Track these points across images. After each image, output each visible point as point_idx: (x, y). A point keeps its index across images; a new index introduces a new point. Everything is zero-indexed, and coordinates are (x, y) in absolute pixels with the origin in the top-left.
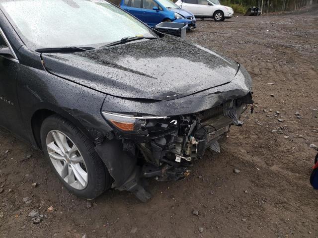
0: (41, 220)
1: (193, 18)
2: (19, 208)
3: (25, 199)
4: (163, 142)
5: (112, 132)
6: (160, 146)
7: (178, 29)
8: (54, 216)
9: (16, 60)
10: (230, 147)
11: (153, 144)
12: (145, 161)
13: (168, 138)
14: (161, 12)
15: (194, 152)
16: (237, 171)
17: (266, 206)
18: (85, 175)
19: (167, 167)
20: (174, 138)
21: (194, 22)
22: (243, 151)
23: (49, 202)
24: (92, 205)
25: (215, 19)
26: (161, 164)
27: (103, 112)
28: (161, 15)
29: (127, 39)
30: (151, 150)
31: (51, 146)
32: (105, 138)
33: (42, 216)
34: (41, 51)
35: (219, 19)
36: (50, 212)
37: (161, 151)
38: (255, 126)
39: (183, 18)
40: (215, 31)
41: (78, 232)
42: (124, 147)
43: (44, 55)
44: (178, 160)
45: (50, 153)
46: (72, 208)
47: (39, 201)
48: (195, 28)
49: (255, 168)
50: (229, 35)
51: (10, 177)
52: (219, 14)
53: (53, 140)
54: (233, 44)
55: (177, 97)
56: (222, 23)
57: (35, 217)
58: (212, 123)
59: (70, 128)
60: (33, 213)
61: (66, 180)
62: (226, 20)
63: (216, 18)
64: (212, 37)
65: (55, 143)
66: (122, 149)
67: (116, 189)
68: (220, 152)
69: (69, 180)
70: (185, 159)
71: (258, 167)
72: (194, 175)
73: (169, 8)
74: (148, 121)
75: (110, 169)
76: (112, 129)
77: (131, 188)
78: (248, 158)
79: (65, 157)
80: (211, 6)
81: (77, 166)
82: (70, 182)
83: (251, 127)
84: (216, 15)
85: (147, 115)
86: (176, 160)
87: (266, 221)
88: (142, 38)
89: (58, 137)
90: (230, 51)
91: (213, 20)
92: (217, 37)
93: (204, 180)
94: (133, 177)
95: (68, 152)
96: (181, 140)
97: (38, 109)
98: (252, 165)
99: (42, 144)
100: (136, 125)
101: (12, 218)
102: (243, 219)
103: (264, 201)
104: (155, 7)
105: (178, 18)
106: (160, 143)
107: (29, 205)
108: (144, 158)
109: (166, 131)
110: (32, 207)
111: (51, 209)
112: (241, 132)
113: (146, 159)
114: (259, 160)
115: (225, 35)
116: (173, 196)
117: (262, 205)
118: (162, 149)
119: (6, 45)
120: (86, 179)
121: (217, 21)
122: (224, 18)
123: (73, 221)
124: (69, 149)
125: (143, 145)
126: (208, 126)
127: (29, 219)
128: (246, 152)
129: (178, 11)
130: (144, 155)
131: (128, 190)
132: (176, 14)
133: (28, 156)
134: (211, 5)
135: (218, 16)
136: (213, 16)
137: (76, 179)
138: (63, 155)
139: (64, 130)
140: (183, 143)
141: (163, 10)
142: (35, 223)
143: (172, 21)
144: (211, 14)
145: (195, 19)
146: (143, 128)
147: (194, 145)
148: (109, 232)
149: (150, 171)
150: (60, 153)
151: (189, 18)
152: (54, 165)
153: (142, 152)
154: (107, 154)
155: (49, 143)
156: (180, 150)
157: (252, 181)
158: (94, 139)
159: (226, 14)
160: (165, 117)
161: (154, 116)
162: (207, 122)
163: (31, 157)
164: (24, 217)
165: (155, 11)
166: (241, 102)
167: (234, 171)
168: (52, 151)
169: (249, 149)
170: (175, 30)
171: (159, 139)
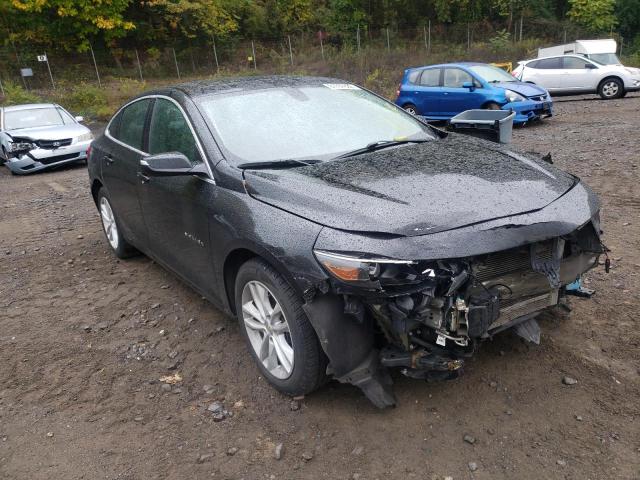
0: (224, 418)
1: (545, 98)
2: (197, 397)
3: (206, 388)
4: (410, 304)
5: (328, 281)
6: (404, 311)
7: (492, 122)
8: (242, 415)
9: (212, 181)
10: (567, 339)
11: (393, 307)
12: (386, 340)
13: (418, 298)
14: (478, 91)
15: (463, 326)
16: (570, 381)
17: (614, 447)
18: (289, 352)
19: (422, 353)
20: (426, 299)
21: (549, 105)
22: (594, 348)
23: (238, 394)
24: (300, 407)
25: (602, 95)
26: (412, 347)
27: (316, 252)
28: (480, 96)
29: (377, 144)
30: (390, 317)
31: (248, 307)
32: (317, 290)
33: (226, 412)
34: (245, 167)
35: (613, 94)
36: (238, 410)
37: (404, 319)
38: (634, 304)
39: (524, 99)
40: (596, 120)
41: (272, 441)
42: (346, 308)
43: (248, 173)
44: (441, 341)
45: (246, 320)
46: (270, 407)
47: (224, 392)
48: (550, 116)
49: (612, 380)
50: (627, 126)
51: (190, 356)
52: (612, 84)
53: (251, 298)
54: (632, 144)
55: (433, 232)
56: (619, 102)
57: (217, 412)
58: (511, 282)
59: (272, 277)
60: (214, 407)
61: (265, 364)
62: (629, 94)
63: (605, 93)
64: (587, 132)
65: (254, 303)
66: (344, 310)
67: (334, 378)
68: (538, 342)
69: (269, 364)
70: (453, 341)
71: (619, 378)
72: (482, 381)
73: (495, 82)
74: (383, 267)
75: (324, 342)
76: (326, 277)
77: (360, 381)
78: (601, 361)
79: (266, 324)
80: (594, 70)
81: (281, 338)
82: (272, 366)
83: (625, 305)
84: (606, 87)
85: (380, 256)
86: (438, 342)
87: (607, 471)
88: (406, 142)
89: (257, 293)
90: (619, 159)
91: (599, 96)
92: (598, 132)
93: (499, 390)
94: (366, 366)
95: (269, 316)
96: (441, 303)
97: (232, 249)
98: (606, 374)
99: (237, 305)
100: (362, 272)
101: (187, 409)
102: (559, 462)
103: (615, 438)
104: (469, 83)
105: (512, 99)
106: (403, 306)
107: (210, 396)
108: (383, 334)
109: (414, 286)
110: (215, 398)
111: (239, 404)
112: (598, 314)
113: (387, 336)
114: (624, 366)
115: (617, 127)
116: (435, 409)
117: (607, 445)
118: (406, 316)
119: (201, 161)
120: (291, 359)
121: (606, 98)
122: (623, 92)
123: (268, 425)
124: (271, 312)
125: (377, 307)
126: (503, 288)
127: (208, 414)
128: (599, 349)
129: (514, 87)
130: (383, 330)
131: (354, 384)
132: (508, 93)
133: (219, 329)
134: (592, 67)
135: (611, 89)
136: (599, 89)
137: (279, 363)
138: (262, 322)
139: (264, 280)
140: (443, 309)
141: (482, 87)
142: (216, 420)
143: (500, 105)
144: (593, 86)
145: (549, 99)
146: (373, 279)
147: (463, 313)
148: (318, 448)
149: (392, 356)
150: (259, 318)
151: (536, 98)
152: (252, 341)
153: (380, 324)
154: (321, 317)
155: (245, 303)
156: (440, 322)
157: (597, 401)
158: (302, 292)
159: (628, 84)
160: (411, 262)
161: (390, 258)
162: (501, 280)
163: (223, 329)
164: (202, 410)
165: (467, 90)
166: (579, 249)
167: (564, 382)
168: (250, 315)
169: (606, 345)
170: (488, 125)
171: (402, 299)
